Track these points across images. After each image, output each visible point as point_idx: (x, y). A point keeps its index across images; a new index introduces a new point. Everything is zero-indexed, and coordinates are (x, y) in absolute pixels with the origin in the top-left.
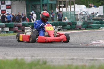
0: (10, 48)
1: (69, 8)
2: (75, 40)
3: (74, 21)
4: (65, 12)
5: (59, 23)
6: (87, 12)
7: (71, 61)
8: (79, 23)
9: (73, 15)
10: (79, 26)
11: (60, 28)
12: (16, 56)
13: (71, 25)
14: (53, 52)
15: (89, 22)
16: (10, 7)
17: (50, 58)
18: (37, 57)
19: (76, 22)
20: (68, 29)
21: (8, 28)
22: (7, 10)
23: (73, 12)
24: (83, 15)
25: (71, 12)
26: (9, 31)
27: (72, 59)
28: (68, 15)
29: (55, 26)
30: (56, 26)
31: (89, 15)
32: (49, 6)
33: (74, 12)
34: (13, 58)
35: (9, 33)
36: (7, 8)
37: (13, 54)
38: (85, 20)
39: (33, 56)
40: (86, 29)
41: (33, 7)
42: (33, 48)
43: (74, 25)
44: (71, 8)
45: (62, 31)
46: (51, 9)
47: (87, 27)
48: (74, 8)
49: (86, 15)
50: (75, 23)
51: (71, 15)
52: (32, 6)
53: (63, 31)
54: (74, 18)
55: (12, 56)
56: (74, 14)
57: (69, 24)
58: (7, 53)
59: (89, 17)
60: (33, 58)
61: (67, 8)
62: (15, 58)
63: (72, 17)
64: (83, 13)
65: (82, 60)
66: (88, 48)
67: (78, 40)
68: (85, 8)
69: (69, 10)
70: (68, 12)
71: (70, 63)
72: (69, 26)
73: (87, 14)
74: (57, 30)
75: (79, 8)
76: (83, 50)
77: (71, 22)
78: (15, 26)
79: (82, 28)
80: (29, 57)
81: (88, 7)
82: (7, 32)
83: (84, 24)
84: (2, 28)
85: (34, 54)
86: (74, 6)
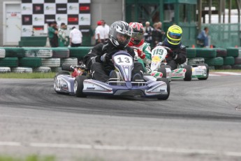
1: (227, 17)
4: (215, 25)
5: (197, 51)
9: (235, 32)
11: (197, 62)
13: (224, 57)
14: (154, 130)
16: (88, 8)
19: (238, 51)
20: (218, 67)
21: (77, 59)
22: (81, 16)
23: (234, 24)
25: (230, 24)
28: (223, 32)
32: (180, 10)
33: (238, 24)
36: (81, 12)
39: (98, 142)
43: (232, 57)
44: (232, 16)
46: (184, 17)
48: (237, 16)
50: (235, 53)
51: (229, 32)
52: (138, 9)
54: (236, 39)
56: (237, 29)
57: (220, 53)
61: (222, 16)
63: (233, 37)
69: (227, 21)
70: (224, 25)
72: (221, 58)
77: (225, 50)
84: (63, 59)
85: (104, 135)
86: (239, 11)
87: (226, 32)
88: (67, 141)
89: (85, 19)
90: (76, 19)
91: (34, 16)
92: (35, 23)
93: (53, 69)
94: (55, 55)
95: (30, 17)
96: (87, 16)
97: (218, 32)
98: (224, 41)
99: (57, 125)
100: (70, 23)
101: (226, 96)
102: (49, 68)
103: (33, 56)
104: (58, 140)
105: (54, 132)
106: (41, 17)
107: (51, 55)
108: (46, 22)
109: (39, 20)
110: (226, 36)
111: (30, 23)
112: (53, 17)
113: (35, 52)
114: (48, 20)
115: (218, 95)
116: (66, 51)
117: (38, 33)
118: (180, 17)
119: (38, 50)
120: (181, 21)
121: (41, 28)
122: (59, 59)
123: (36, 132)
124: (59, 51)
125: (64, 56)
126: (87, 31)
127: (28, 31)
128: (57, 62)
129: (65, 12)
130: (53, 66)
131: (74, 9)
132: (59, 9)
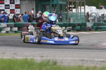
0: (19, 48)
1: (79, 9)
2: (85, 41)
3: (84, 22)
4: (74, 13)
5: (69, 24)
6: (97, 13)
7: (82, 62)
8: (89, 25)
9: (83, 16)
10: (89, 27)
11: (69, 28)
12: (25, 56)
13: (80, 26)
14: (63, 52)
15: (99, 24)
16: (19, 6)
17: (60, 58)
18: (47, 57)
19: (86, 23)
20: (78, 31)
21: (17, 28)
22: (16, 10)
23: (83, 13)
24: (93, 17)
25: (81, 13)
26: (18, 30)
27: (83, 60)
28: (78, 16)
29: (64, 27)
30: (66, 27)
31: (99, 16)
32: (59, 7)
33: (85, 13)
34: (22, 58)
35: (18, 33)
36: (16, 8)
38: (95, 21)
39: (42, 56)
40: (96, 31)
41: (43, 7)
42: (42, 49)
44: (82, 9)
45: (71, 32)
46: (61, 10)
47: (97, 29)
48: (84, 9)
49: (96, 17)
50: (85, 25)
51: (81, 16)
52: (41, 7)
53: (73, 32)
54: (84, 19)
55: (21, 56)
57: (79, 25)
58: (16, 52)
59: (99, 19)
60: (43, 58)
61: (77, 9)
62: (25, 58)
63: (82, 18)
64: (94, 14)
65: (93, 61)
66: (99, 50)
67: (88, 41)
68: (95, 9)
69: (79, 11)
70: (78, 13)
71: (80, 64)
73: (98, 15)
74: (66, 31)
75: (89, 9)
76: (93, 52)
77: (81, 23)
78: (24, 26)
79: (92, 29)
80: (38, 57)
81: (98, 9)
82: (16, 32)
83: (94, 26)
84: (11, 28)
85: (43, 54)
86: (85, 7)
87: (79, 16)
89: (18, 11)
90: (14, 11)
96: (19, 10)
97: (76, 16)
98: (78, 20)
100: (11, 13)
102: (5, 32)
105: (22, 53)
107: (6, 26)
110: (79, 18)
122: (10, 28)
124: (10, 24)
125: (12, 27)
128: (9, 29)
129: (9, 8)
130: (7, 31)
131: (13, 7)
132: (6, 7)
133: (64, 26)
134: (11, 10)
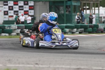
1: (93, 11)
4: (88, 14)
5: (81, 26)
8: (101, 27)
10: (101, 29)
11: (81, 30)
13: (92, 28)
14: (61, 59)
16: (32, 8)
19: (98, 25)
20: (90, 33)
22: (29, 11)
23: (97, 14)
30: (78, 29)
32: (73, 8)
33: (99, 14)
37: (17, 60)
39: (37, 64)
41: (57, 9)
43: (96, 28)
44: (96, 11)
45: (83, 34)
46: (75, 11)
48: (98, 10)
52: (55, 8)
54: (98, 21)
56: (98, 16)
61: (91, 11)
72: (91, 29)
74: (78, 33)
77: (93, 25)
79: (104, 31)
84: (22, 30)
85: (39, 61)
86: (99, 8)
88: (23, 63)
89: (32, 12)
90: (27, 12)
91: (9, 11)
92: (10, 14)
93: (18, 34)
94: (18, 28)
95: (7, 12)
99: (19, 57)
100: (25, 14)
101: (93, 44)
102: (16, 34)
103: (9, 28)
104: (19, 63)
106: (12, 12)
107: (17, 28)
108: (14, 14)
109: (11, 13)
111: (7, 14)
112: (17, 12)
113: (10, 27)
114: (15, 13)
115: (90, 44)
116: (23, 26)
117: (11, 19)
118: (73, 11)
119: (11, 26)
120: (73, 13)
121: (12, 16)
122: (20, 30)
123: (9, 60)
124: (20, 26)
126: (33, 17)
127: (7, 18)
129: (23, 9)
130: (18, 33)
131: (26, 8)
132: (20, 8)
133: (75, 28)
134: (25, 11)
